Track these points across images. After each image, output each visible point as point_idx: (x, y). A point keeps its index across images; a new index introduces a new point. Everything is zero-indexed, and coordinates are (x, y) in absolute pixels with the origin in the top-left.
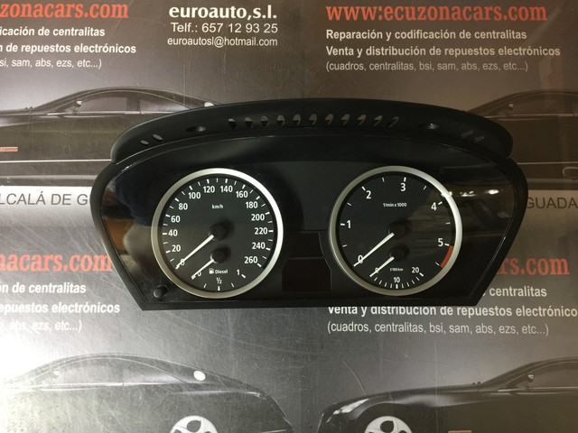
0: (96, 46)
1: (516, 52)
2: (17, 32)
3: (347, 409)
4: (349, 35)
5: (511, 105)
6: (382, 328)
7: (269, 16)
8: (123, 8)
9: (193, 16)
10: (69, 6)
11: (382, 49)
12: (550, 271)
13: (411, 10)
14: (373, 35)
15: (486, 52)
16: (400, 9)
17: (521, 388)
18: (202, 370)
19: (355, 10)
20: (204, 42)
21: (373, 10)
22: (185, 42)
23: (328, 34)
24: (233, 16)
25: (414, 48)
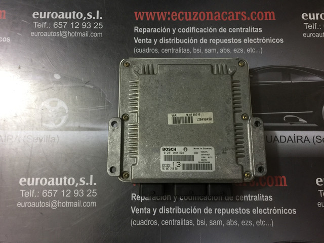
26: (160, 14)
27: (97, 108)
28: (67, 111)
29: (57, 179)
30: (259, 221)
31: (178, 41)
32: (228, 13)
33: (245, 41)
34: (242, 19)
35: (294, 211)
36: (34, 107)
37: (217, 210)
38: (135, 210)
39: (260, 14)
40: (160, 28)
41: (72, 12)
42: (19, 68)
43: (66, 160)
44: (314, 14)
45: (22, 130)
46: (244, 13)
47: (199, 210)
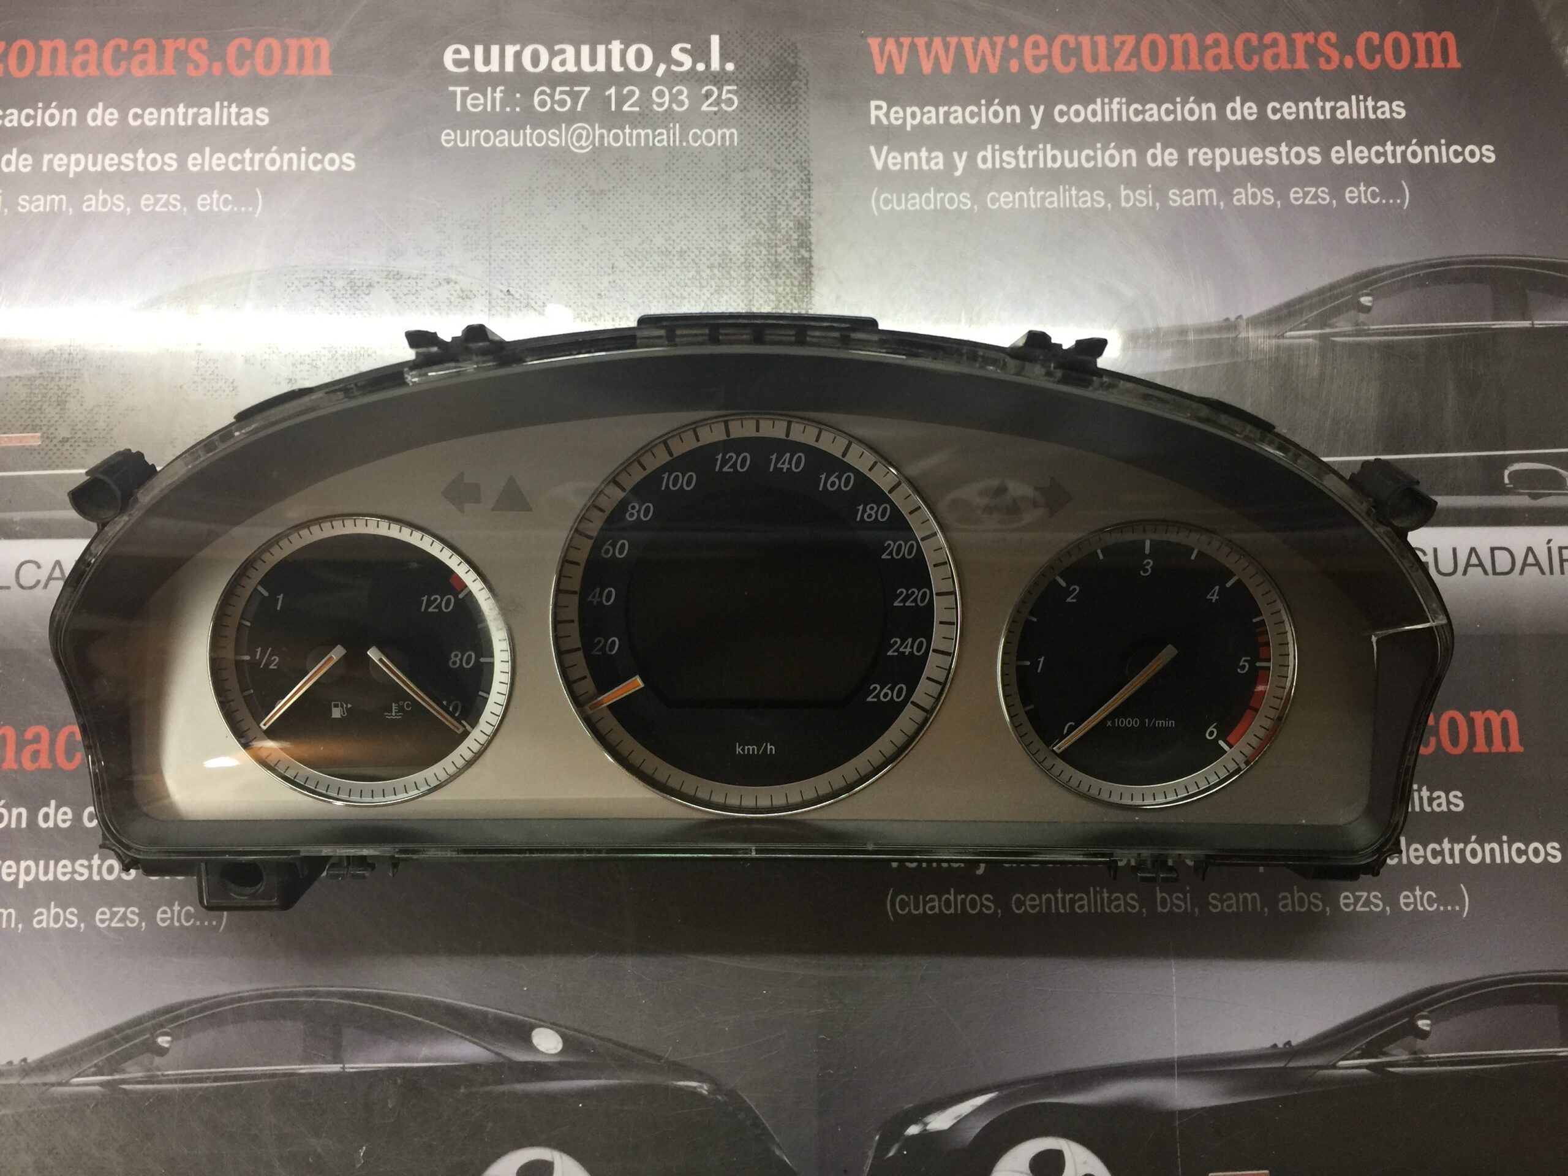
0: (248, 154)
1: (1378, 155)
2: (28, 118)
3: (940, 1122)
4: (932, 116)
5: (1366, 300)
6: (1031, 903)
7: (715, 65)
8: (317, 51)
9: (509, 67)
10: (170, 45)
11: (1021, 152)
12: (1472, 741)
13: (1094, 45)
14: (996, 114)
15: (1298, 156)
16: (1065, 44)
17: (1398, 1054)
18: (554, 1026)
19: (947, 47)
20: (540, 138)
21: (993, 46)
22: (487, 139)
23: (873, 113)
24: (617, 67)
25: (1105, 148)
30: (1413, 891)
32: (1261, 39)
33: (1337, 155)
35: (1553, 852)
40: (979, 106)
41: (608, 42)
46: (1328, 40)
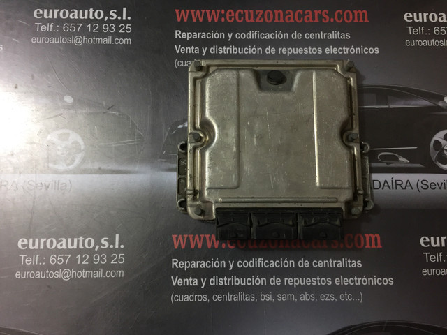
26: (210, 13)
27: (124, 143)
28: (82, 148)
29: (70, 240)
31: (235, 51)
34: (324, 21)
36: (37, 142)
37: (287, 281)
38: (177, 282)
39: (348, 14)
42: (16, 87)
43: (82, 214)
44: (420, 14)
45: (20, 173)
47: (264, 281)
